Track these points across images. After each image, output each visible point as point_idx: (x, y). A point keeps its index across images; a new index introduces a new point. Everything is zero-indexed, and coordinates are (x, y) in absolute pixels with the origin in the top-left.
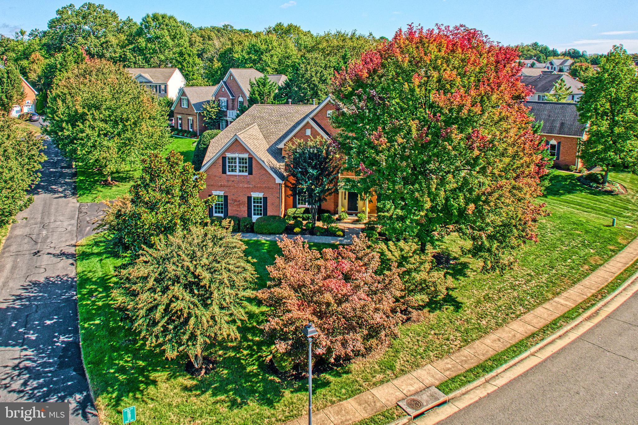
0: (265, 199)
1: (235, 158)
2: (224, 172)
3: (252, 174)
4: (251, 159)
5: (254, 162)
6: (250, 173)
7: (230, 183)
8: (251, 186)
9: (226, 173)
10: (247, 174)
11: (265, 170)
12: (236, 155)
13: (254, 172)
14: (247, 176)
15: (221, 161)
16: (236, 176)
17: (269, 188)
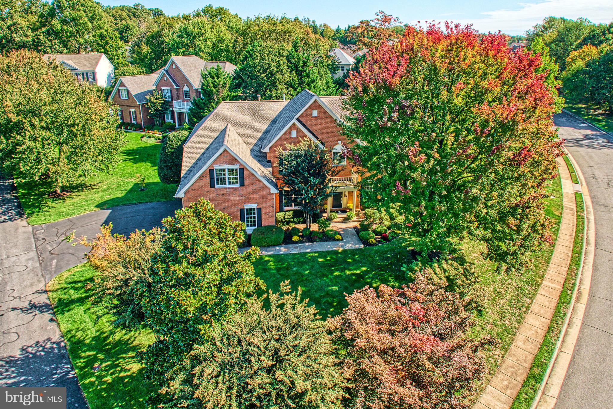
0: (259, 210)
1: (224, 170)
2: (212, 186)
3: (244, 186)
4: (242, 170)
5: (245, 173)
6: (242, 184)
7: (220, 197)
8: (244, 198)
9: (214, 187)
10: (238, 185)
11: (258, 179)
12: (226, 167)
13: (246, 184)
14: (238, 188)
15: (208, 175)
16: (226, 188)
17: (263, 198)
